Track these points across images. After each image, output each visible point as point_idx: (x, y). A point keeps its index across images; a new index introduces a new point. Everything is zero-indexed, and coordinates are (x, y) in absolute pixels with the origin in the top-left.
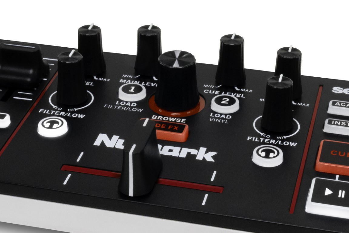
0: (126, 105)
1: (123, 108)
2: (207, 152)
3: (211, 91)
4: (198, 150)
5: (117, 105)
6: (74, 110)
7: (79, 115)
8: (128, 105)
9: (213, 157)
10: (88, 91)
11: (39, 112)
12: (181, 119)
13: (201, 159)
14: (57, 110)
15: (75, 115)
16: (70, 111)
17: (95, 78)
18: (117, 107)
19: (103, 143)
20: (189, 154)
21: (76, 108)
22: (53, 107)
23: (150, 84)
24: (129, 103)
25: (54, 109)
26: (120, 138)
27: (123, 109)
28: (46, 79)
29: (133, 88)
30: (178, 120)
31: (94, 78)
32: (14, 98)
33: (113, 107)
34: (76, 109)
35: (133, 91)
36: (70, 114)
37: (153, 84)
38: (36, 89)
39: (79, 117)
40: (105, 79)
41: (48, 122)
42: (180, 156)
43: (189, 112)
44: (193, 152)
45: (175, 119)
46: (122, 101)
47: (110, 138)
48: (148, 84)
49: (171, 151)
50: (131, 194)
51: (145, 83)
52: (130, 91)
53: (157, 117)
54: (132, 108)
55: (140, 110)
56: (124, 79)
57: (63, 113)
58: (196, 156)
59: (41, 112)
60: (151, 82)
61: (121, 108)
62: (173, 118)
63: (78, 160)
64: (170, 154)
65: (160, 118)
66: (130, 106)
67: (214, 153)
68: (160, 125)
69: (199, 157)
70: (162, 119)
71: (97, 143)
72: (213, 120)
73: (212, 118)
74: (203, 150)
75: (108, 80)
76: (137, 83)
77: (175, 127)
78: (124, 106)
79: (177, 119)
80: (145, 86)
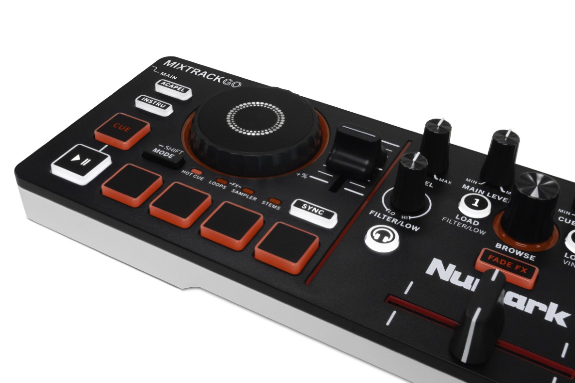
0: (467, 222)
1: (463, 225)
2: (558, 311)
3: (566, 219)
4: (548, 305)
5: (457, 220)
6: (408, 218)
7: (413, 226)
8: (469, 223)
9: (566, 320)
10: (426, 195)
11: (370, 213)
12: (531, 254)
13: (551, 320)
14: (389, 215)
15: (408, 226)
16: (403, 218)
17: (435, 177)
18: (457, 223)
19: (436, 272)
20: (536, 308)
21: (411, 216)
22: (386, 209)
23: (497, 197)
24: (471, 220)
25: (386, 213)
26: (456, 269)
27: (463, 227)
28: (381, 170)
29: (477, 201)
30: (526, 256)
31: (433, 177)
32: (345, 189)
33: (452, 222)
34: (410, 218)
35: (477, 206)
36: (403, 222)
37: (500, 197)
38: (369, 181)
39: (413, 229)
40: (446, 181)
41: (378, 232)
42: (525, 311)
43: (538, 246)
44: (542, 307)
45: (523, 253)
46: (463, 215)
47: (446, 267)
48: (494, 196)
49: (515, 300)
50: (464, 359)
51: (491, 195)
52: (473, 204)
53: (502, 247)
54: (474, 227)
55: (483, 233)
56: (467, 184)
57: (395, 221)
58: (544, 314)
59: (372, 214)
60: (498, 195)
61: (461, 225)
62: (520, 252)
63: (406, 292)
64: (513, 304)
65: (505, 248)
66: (472, 225)
67: (567, 315)
68: (505, 262)
69: (549, 318)
70: (508, 250)
71: (430, 271)
72: (568, 263)
73: (566, 259)
74: (554, 306)
75: (450, 183)
76: (481, 193)
77: (523, 268)
78: (465, 223)
79: (525, 254)
80: (490, 199)
